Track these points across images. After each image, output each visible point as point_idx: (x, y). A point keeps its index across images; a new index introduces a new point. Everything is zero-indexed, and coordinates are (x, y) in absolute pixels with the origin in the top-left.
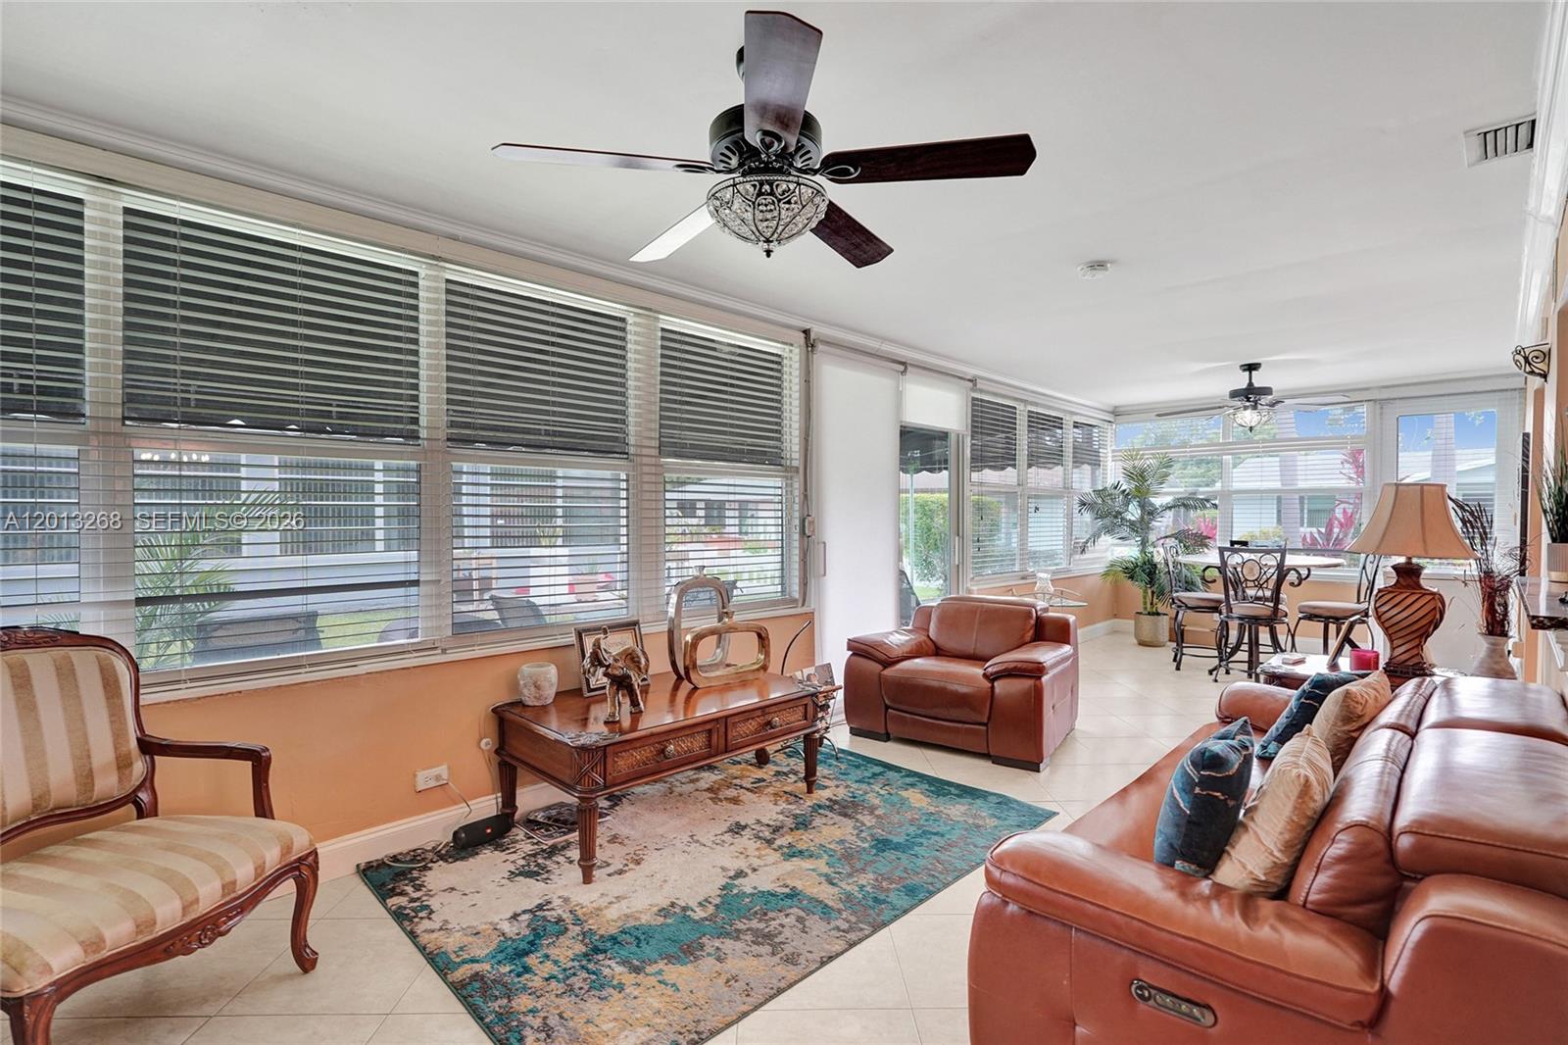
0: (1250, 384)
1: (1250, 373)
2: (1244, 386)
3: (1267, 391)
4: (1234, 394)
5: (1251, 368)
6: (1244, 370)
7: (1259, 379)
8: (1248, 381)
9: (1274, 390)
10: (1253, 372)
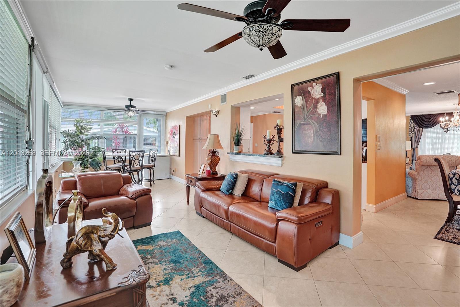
0: (131, 104)
1: (131, 101)
2: (129, 104)
3: (134, 107)
4: (127, 107)
5: (131, 100)
6: (129, 100)
7: (133, 103)
8: (130, 103)
9: (136, 107)
10: (132, 101)
